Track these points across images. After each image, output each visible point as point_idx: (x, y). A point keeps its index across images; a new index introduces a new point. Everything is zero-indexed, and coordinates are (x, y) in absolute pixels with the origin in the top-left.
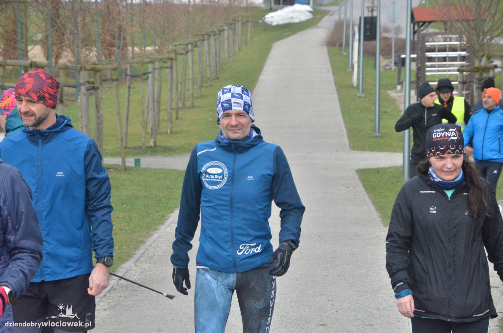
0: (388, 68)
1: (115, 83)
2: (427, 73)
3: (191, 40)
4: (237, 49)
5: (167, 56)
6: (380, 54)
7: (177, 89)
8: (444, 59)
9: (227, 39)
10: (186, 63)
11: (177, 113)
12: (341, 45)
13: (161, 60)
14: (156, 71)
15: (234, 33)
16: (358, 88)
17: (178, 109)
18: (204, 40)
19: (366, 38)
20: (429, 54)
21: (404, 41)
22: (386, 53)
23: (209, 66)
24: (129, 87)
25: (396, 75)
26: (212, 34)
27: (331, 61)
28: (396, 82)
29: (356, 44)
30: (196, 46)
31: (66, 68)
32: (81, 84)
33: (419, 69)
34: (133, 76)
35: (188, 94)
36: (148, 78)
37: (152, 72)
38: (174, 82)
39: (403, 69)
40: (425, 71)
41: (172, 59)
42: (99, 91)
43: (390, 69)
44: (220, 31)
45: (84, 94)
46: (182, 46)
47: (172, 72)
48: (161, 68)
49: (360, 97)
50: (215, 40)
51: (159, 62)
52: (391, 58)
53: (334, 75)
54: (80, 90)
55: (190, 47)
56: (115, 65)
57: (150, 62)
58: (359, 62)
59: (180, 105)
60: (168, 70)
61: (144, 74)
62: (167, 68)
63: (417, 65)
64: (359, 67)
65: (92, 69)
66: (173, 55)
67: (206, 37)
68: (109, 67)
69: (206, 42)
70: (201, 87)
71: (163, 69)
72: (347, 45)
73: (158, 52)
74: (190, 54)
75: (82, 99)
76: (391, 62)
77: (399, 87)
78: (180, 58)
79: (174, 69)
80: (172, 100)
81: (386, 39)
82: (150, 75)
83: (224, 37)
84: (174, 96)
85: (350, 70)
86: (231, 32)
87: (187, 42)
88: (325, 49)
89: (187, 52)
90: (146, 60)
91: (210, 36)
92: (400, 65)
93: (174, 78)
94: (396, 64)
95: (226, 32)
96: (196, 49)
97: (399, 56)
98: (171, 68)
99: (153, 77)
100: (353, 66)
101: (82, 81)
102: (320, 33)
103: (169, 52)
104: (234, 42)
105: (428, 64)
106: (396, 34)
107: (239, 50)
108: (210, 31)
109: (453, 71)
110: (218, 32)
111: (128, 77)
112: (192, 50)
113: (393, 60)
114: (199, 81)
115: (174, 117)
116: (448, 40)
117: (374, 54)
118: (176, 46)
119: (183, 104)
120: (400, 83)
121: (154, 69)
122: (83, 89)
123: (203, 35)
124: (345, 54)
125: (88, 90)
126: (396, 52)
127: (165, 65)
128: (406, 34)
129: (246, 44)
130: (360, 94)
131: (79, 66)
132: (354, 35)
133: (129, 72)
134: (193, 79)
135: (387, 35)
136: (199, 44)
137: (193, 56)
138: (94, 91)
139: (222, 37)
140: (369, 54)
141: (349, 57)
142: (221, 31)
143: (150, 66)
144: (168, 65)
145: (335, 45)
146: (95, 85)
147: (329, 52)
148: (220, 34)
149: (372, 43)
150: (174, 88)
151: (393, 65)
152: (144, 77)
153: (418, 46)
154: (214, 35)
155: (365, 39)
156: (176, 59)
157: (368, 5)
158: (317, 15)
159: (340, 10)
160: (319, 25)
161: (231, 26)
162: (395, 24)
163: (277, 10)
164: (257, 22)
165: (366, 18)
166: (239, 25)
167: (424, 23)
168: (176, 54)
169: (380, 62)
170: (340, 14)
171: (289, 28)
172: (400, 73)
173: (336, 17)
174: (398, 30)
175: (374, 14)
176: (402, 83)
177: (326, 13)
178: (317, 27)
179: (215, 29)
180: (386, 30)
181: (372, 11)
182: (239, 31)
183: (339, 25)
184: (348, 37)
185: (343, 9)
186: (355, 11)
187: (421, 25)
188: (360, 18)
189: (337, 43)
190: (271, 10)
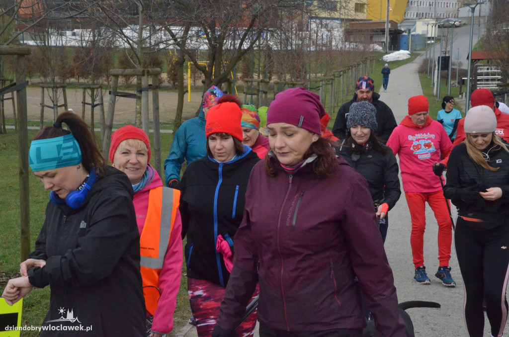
0: (454, 85)
3: (342, 69)
6: (451, 78)
7: (334, 96)
8: (487, 80)
10: (340, 82)
11: (334, 109)
12: (427, 73)
13: (327, 79)
15: (366, 66)
16: (436, 96)
17: (334, 107)
20: (479, 78)
21: (466, 71)
22: (453, 77)
23: (352, 84)
25: (459, 89)
27: (421, 81)
28: (459, 93)
29: (436, 72)
30: (345, 73)
31: (276, 83)
33: (472, 86)
35: (340, 99)
36: (319, 89)
37: (322, 86)
39: (463, 86)
41: (332, 79)
43: (455, 86)
46: (337, 73)
47: (332, 86)
48: (327, 84)
49: (438, 101)
50: (355, 69)
51: (325, 81)
52: (456, 79)
53: (422, 89)
55: (342, 73)
56: (303, 82)
57: (321, 81)
58: (438, 82)
59: (336, 105)
60: (330, 85)
63: (472, 83)
64: (437, 85)
65: (291, 84)
66: (332, 77)
67: (350, 68)
68: (300, 83)
69: (350, 71)
70: (347, 95)
72: (431, 72)
73: (324, 76)
74: (342, 76)
76: (455, 82)
77: (460, 96)
78: (336, 79)
80: (332, 102)
81: (453, 69)
82: (320, 88)
83: (360, 67)
84: (333, 100)
85: (432, 86)
86: (364, 65)
87: (340, 70)
88: (418, 74)
89: (340, 76)
90: (319, 80)
92: (461, 83)
93: (333, 90)
94: (458, 83)
95: (361, 65)
96: (345, 75)
97: (461, 78)
98: (332, 84)
100: (434, 84)
102: (415, 66)
103: (330, 76)
105: (478, 82)
106: (459, 66)
108: (353, 64)
109: (493, 87)
110: (357, 65)
112: (343, 75)
113: (457, 81)
114: (346, 92)
115: (332, 111)
116: (490, 69)
117: (447, 79)
118: (334, 72)
119: (337, 104)
120: (461, 94)
123: (349, 67)
124: (429, 77)
126: (459, 76)
127: (328, 83)
128: (466, 65)
129: (372, 72)
130: (438, 99)
132: (435, 66)
133: (309, 86)
134: (343, 91)
135: (453, 67)
136: (347, 71)
137: (343, 78)
140: (444, 78)
141: (432, 79)
142: (359, 65)
143: (321, 82)
144: (330, 83)
145: (423, 73)
147: (419, 76)
149: (446, 71)
150: (333, 95)
151: (457, 84)
153: (474, 73)
154: (355, 67)
155: (441, 70)
156: (334, 80)
157: (443, 50)
158: (413, 56)
159: (427, 52)
160: (414, 61)
161: (364, 62)
162: (459, 61)
163: (390, 53)
164: (379, 60)
165: (442, 57)
166: (368, 61)
167: (476, 60)
168: (334, 77)
169: (451, 82)
170: (427, 55)
171: (397, 63)
172: (461, 88)
173: (424, 57)
174: (460, 64)
175: (447, 55)
176: (462, 93)
177: (418, 55)
178: (413, 63)
179: (356, 63)
180: (453, 64)
181: (445, 53)
182: (368, 65)
183: (426, 62)
184: (431, 68)
185: (428, 52)
186: (436, 53)
187: (474, 61)
188: (439, 57)
189: (424, 71)
190: (387, 53)
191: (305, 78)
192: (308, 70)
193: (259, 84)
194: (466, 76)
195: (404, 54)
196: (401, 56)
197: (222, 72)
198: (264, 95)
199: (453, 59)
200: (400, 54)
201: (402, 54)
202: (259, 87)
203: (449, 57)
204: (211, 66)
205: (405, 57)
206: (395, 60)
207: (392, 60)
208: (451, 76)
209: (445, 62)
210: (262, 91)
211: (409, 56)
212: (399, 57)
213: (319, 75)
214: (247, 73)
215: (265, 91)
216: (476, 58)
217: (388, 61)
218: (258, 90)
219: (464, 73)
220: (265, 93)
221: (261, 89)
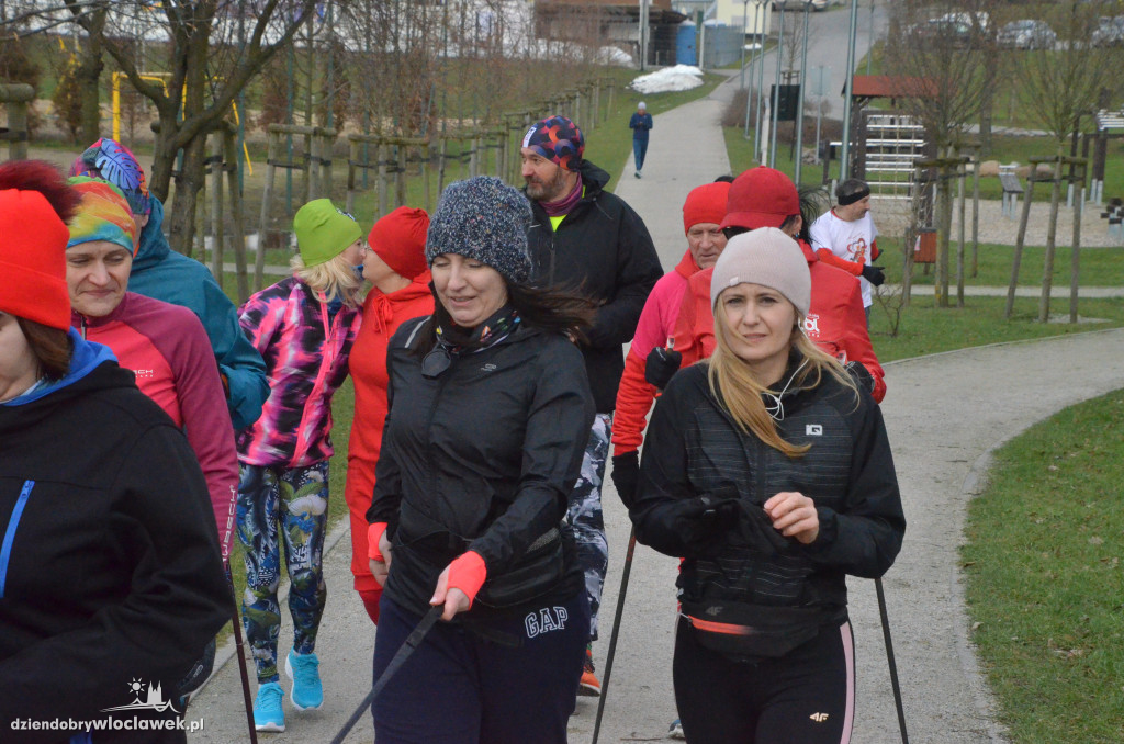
0: (809, 160)
1: (424, 164)
2: (868, 169)
3: (530, 109)
4: (592, 126)
5: (495, 130)
6: (802, 142)
8: (891, 149)
9: (580, 112)
12: (742, 126)
13: (488, 135)
14: (480, 151)
15: (590, 102)
18: (547, 110)
19: (782, 117)
20: (870, 142)
21: (840, 125)
22: (809, 140)
24: (442, 172)
25: (821, 171)
26: (558, 102)
27: (727, 146)
28: (821, 180)
29: (766, 123)
31: (356, 140)
32: (379, 164)
33: (854, 162)
34: (448, 157)
36: (469, 160)
37: (475, 152)
38: (505, 168)
39: (832, 163)
40: (865, 166)
41: (503, 134)
42: (404, 174)
43: (813, 162)
44: (570, 98)
45: (384, 178)
46: (517, 117)
47: (503, 153)
48: (488, 146)
51: (484, 138)
52: (814, 146)
54: (377, 172)
55: (527, 118)
56: (425, 139)
57: (473, 138)
58: (769, 151)
60: (497, 150)
61: (464, 154)
62: (496, 146)
63: (853, 157)
64: (769, 157)
65: (396, 143)
66: (503, 129)
67: (550, 106)
68: (419, 140)
71: (490, 150)
72: (752, 125)
73: (482, 124)
75: (380, 184)
76: (813, 153)
77: (825, 188)
78: (513, 133)
79: (505, 149)
81: (806, 118)
82: (472, 156)
83: (575, 105)
85: (755, 160)
86: (585, 101)
87: (524, 112)
88: (720, 127)
89: (524, 126)
90: (467, 134)
91: (556, 104)
92: (827, 156)
93: (505, 162)
94: (821, 155)
95: (578, 99)
97: (829, 143)
98: (502, 147)
99: (477, 158)
100: (760, 155)
101: (380, 159)
102: (713, 107)
103: (498, 125)
104: (589, 115)
105: (869, 155)
106: (823, 113)
107: (595, 127)
108: (555, 97)
109: (903, 166)
110: (567, 100)
111: (441, 158)
113: (817, 149)
116: (897, 122)
117: (794, 143)
118: (508, 116)
120: (827, 182)
121: (478, 148)
122: (382, 169)
123: (546, 103)
124: (748, 138)
125: (388, 172)
126: (822, 137)
127: (492, 143)
128: (839, 111)
129: (605, 120)
131: (378, 138)
132: (763, 109)
133: (442, 151)
135: (809, 113)
136: (540, 114)
138: (396, 174)
139: (572, 107)
140: (786, 140)
141: (754, 142)
142: (572, 99)
143: (473, 141)
144: (498, 142)
145: (734, 125)
146: (399, 166)
147: (725, 134)
148: (570, 103)
149: (789, 124)
151: (816, 156)
152: (465, 158)
153: (859, 131)
154: (562, 104)
155: (780, 118)
156: (508, 135)
157: (784, 68)
158: (710, 81)
159: (742, 75)
160: (711, 95)
161: (586, 92)
162: (823, 98)
163: (650, 72)
164: (622, 88)
165: (781, 87)
166: (596, 91)
167: (863, 97)
168: (508, 129)
169: (802, 151)
170: (743, 80)
171: (669, 99)
172: (826, 167)
173: (736, 85)
174: (826, 106)
175: (794, 82)
176: (830, 181)
177: (721, 79)
178: (709, 98)
179: (564, 96)
180: (808, 106)
181: (789, 78)
182: (596, 99)
183: (741, 97)
184: (753, 114)
185: (747, 74)
186: (766, 76)
187: (858, 99)
188: (773, 87)
189: (737, 121)
190: (643, 72)
191: (431, 129)
192: (439, 106)
193: (307, 139)
194: (840, 139)
195: (685, 76)
196: (678, 80)
197: (208, 104)
198: (321, 170)
199: (808, 94)
200: (676, 75)
201: (681, 75)
202: (309, 148)
203: (797, 88)
204: (176, 86)
205: (689, 85)
206: (664, 89)
207: (657, 90)
208: (804, 135)
209: (788, 100)
210: (316, 159)
211: (698, 82)
212: (673, 84)
213: (469, 122)
214: (278, 110)
215: (325, 158)
216: (863, 93)
217: (647, 92)
218: (307, 157)
219: (834, 130)
220: (326, 163)
221: (313, 153)
